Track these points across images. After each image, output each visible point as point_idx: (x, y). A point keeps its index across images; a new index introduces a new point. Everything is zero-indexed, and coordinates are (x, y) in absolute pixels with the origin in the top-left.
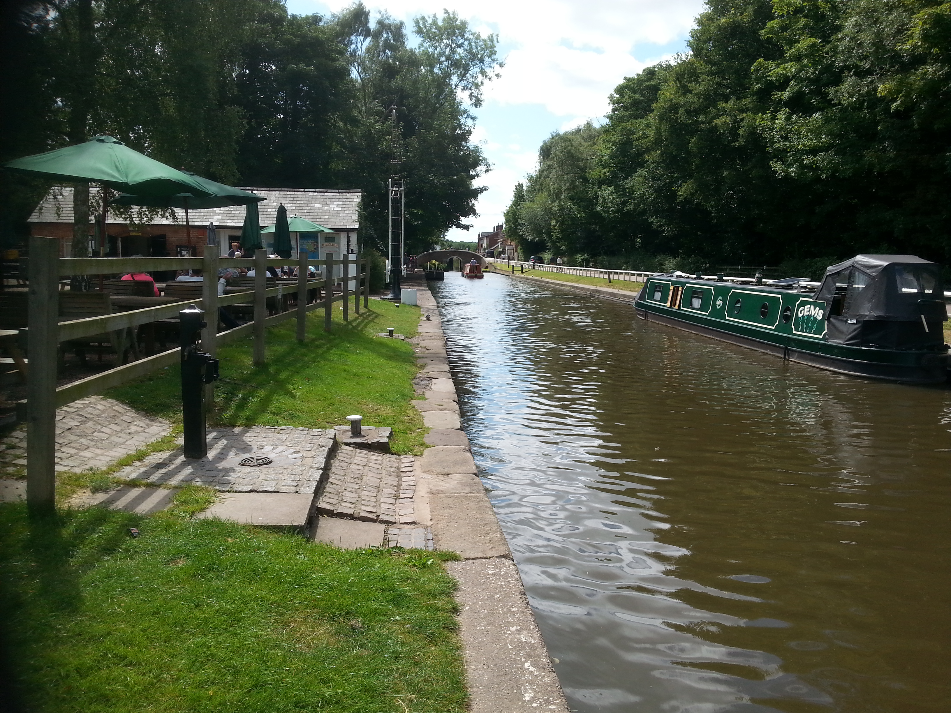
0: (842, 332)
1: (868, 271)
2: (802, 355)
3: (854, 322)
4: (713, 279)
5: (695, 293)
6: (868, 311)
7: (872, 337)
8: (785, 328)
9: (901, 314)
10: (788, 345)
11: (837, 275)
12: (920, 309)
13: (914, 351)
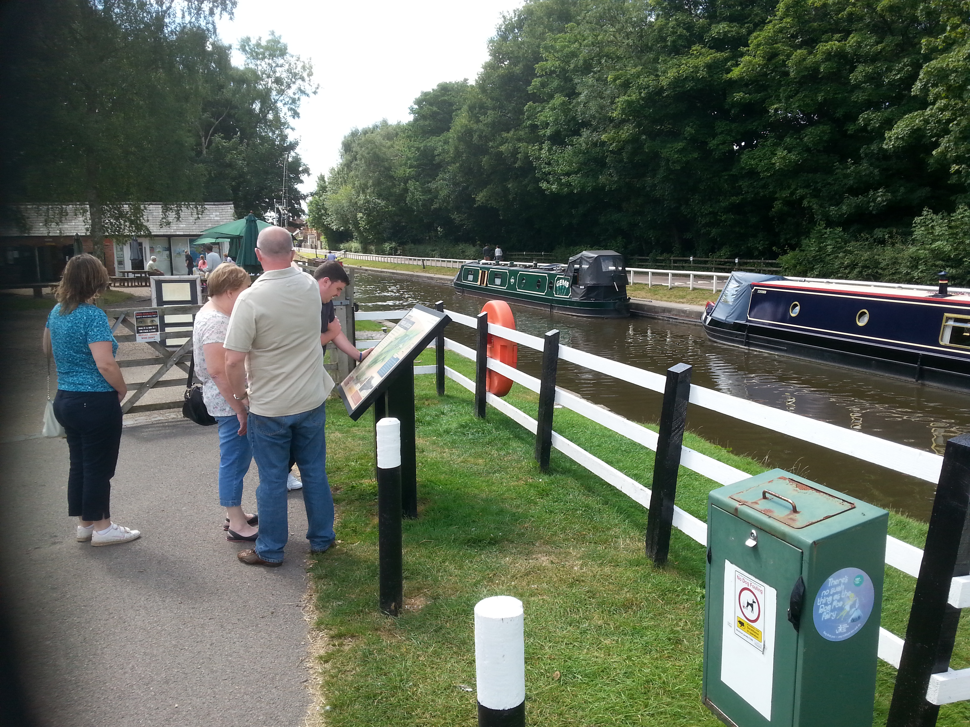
0: (578, 294)
1: (588, 260)
2: (560, 309)
3: (583, 287)
4: (507, 264)
5: (496, 275)
6: (589, 282)
7: (592, 295)
8: (550, 293)
9: (605, 282)
10: (552, 303)
11: (575, 262)
12: (613, 279)
13: (612, 301)
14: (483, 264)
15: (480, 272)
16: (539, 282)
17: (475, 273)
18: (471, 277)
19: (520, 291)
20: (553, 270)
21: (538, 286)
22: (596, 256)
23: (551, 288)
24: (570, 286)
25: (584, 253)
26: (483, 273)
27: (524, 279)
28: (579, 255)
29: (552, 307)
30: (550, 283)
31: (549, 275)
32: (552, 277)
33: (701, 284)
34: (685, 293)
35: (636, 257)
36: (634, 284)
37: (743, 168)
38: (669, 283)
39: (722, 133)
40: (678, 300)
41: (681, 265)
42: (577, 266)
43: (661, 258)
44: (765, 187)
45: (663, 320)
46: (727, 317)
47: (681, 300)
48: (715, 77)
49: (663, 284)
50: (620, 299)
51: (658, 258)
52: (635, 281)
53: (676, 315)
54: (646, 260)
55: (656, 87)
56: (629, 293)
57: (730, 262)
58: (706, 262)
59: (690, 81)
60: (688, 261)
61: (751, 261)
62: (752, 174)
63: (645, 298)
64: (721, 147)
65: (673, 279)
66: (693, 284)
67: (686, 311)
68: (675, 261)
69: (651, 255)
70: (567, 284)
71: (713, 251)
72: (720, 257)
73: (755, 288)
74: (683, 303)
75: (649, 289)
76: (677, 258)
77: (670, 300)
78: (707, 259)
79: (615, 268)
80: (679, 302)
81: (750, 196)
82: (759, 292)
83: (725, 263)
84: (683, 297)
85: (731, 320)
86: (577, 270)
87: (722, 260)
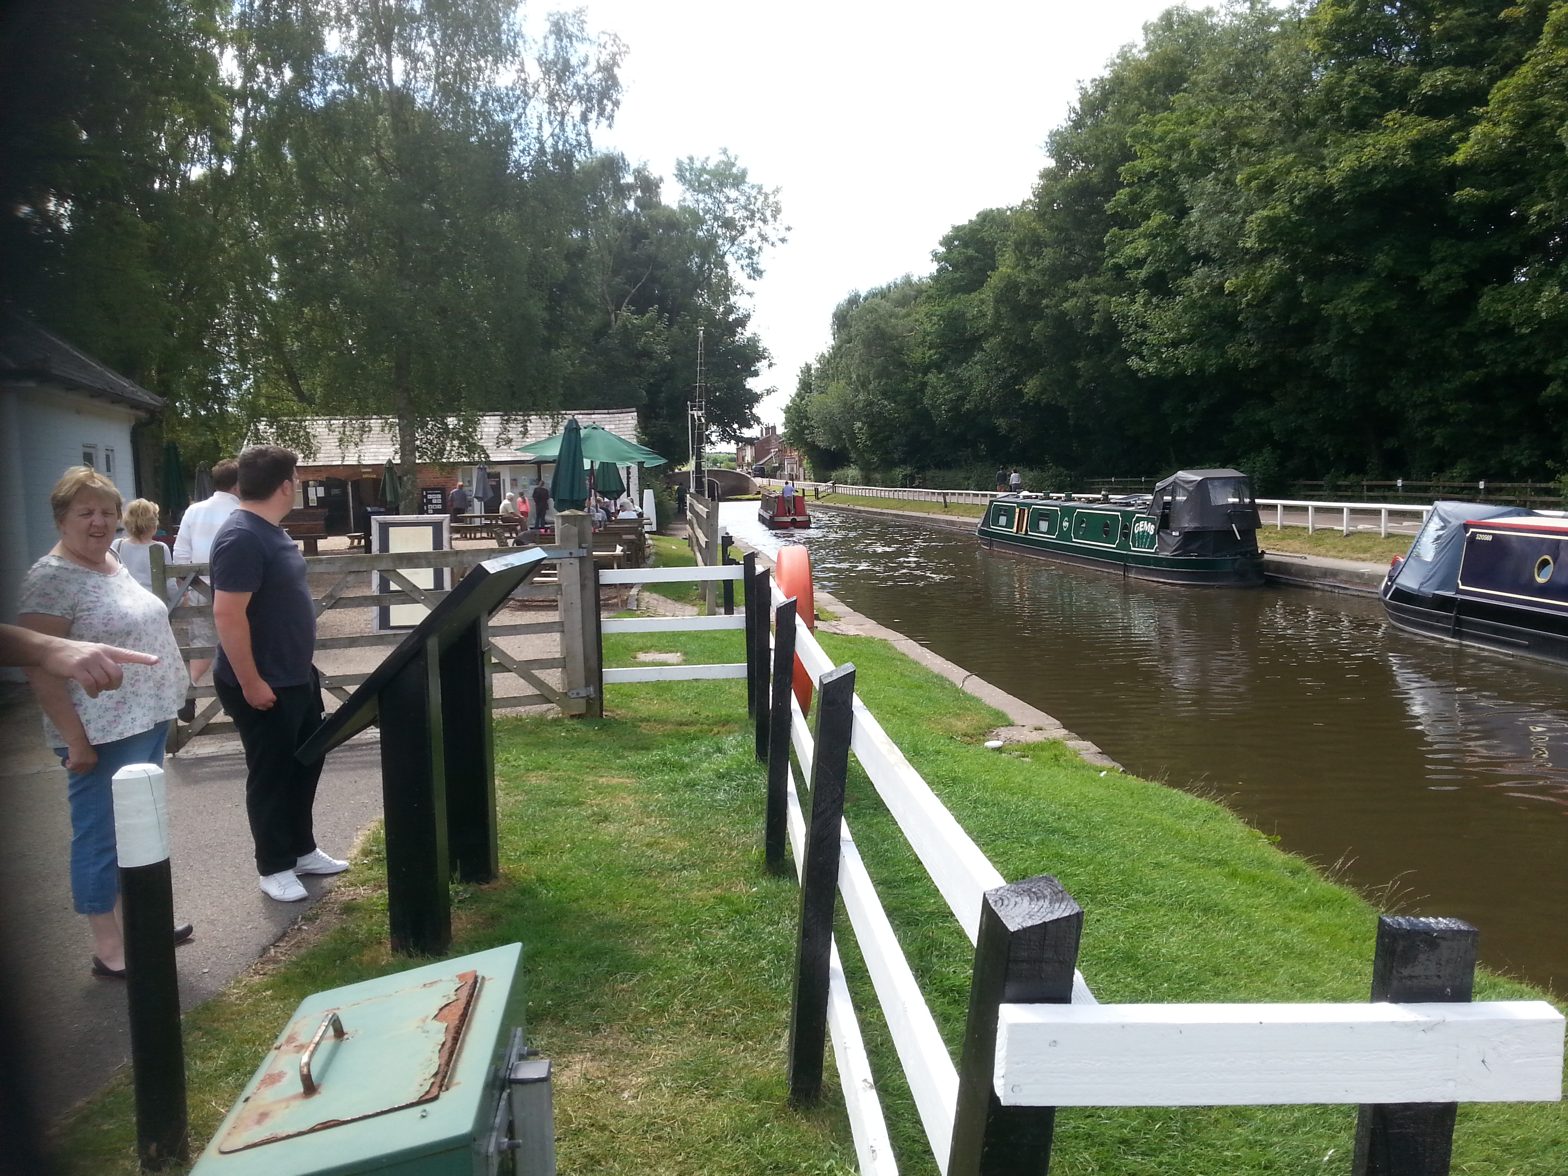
0: (1169, 545)
1: (1186, 486)
2: (1139, 571)
3: (1178, 534)
4: (1060, 498)
5: (1042, 515)
6: (1188, 523)
7: (1194, 546)
8: (1124, 546)
9: (1215, 524)
10: (1125, 562)
11: (1164, 491)
12: (1230, 518)
13: (1228, 557)
14: (1025, 497)
15: (1017, 510)
16: (1107, 525)
17: (1008, 512)
18: (1003, 520)
19: (1077, 542)
20: (1128, 505)
21: (1106, 533)
22: (1200, 478)
23: (1126, 536)
24: (1157, 532)
25: (1180, 474)
26: (1022, 512)
27: (1083, 522)
28: (1171, 479)
29: (1126, 569)
30: (1125, 527)
31: (1124, 513)
32: (1128, 516)
33: (1408, 528)
34: (1370, 544)
35: (1302, 482)
36: (1284, 527)
37: (1485, 323)
38: (1344, 525)
39: (1443, 260)
40: (1355, 556)
41: (1381, 494)
42: (1168, 498)
43: (1346, 483)
44: (1527, 352)
45: (1323, 591)
46: (1422, 584)
47: (1361, 556)
48: (1428, 163)
49: (1336, 528)
50: (1243, 554)
51: (1340, 483)
52: (1285, 523)
53: (1346, 582)
54: (1319, 488)
55: (1319, 186)
56: (1261, 546)
57: (1471, 489)
58: (1426, 489)
59: (1381, 173)
60: (1394, 488)
61: (1509, 485)
62: (1503, 331)
63: (1297, 552)
64: (1441, 285)
65: (1351, 520)
66: (1386, 527)
67: (1363, 574)
68: (1370, 488)
69: (1327, 478)
70: (1151, 529)
71: (1440, 469)
72: (1453, 478)
73: (1471, 530)
74: (1364, 560)
75: (1310, 537)
76: (1374, 483)
77: (1341, 555)
78: (1428, 483)
79: (1237, 500)
80: (1357, 559)
81: (1501, 369)
82: (1479, 537)
83: (1463, 489)
84: (1365, 551)
85: (1429, 590)
86: (1167, 505)
87: (1456, 484)
